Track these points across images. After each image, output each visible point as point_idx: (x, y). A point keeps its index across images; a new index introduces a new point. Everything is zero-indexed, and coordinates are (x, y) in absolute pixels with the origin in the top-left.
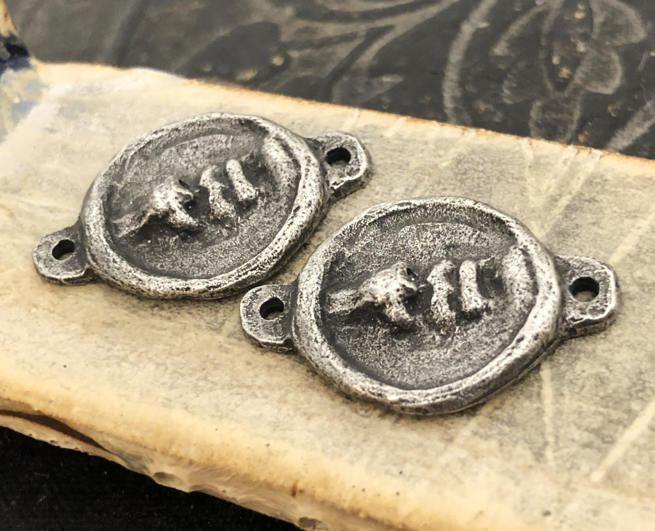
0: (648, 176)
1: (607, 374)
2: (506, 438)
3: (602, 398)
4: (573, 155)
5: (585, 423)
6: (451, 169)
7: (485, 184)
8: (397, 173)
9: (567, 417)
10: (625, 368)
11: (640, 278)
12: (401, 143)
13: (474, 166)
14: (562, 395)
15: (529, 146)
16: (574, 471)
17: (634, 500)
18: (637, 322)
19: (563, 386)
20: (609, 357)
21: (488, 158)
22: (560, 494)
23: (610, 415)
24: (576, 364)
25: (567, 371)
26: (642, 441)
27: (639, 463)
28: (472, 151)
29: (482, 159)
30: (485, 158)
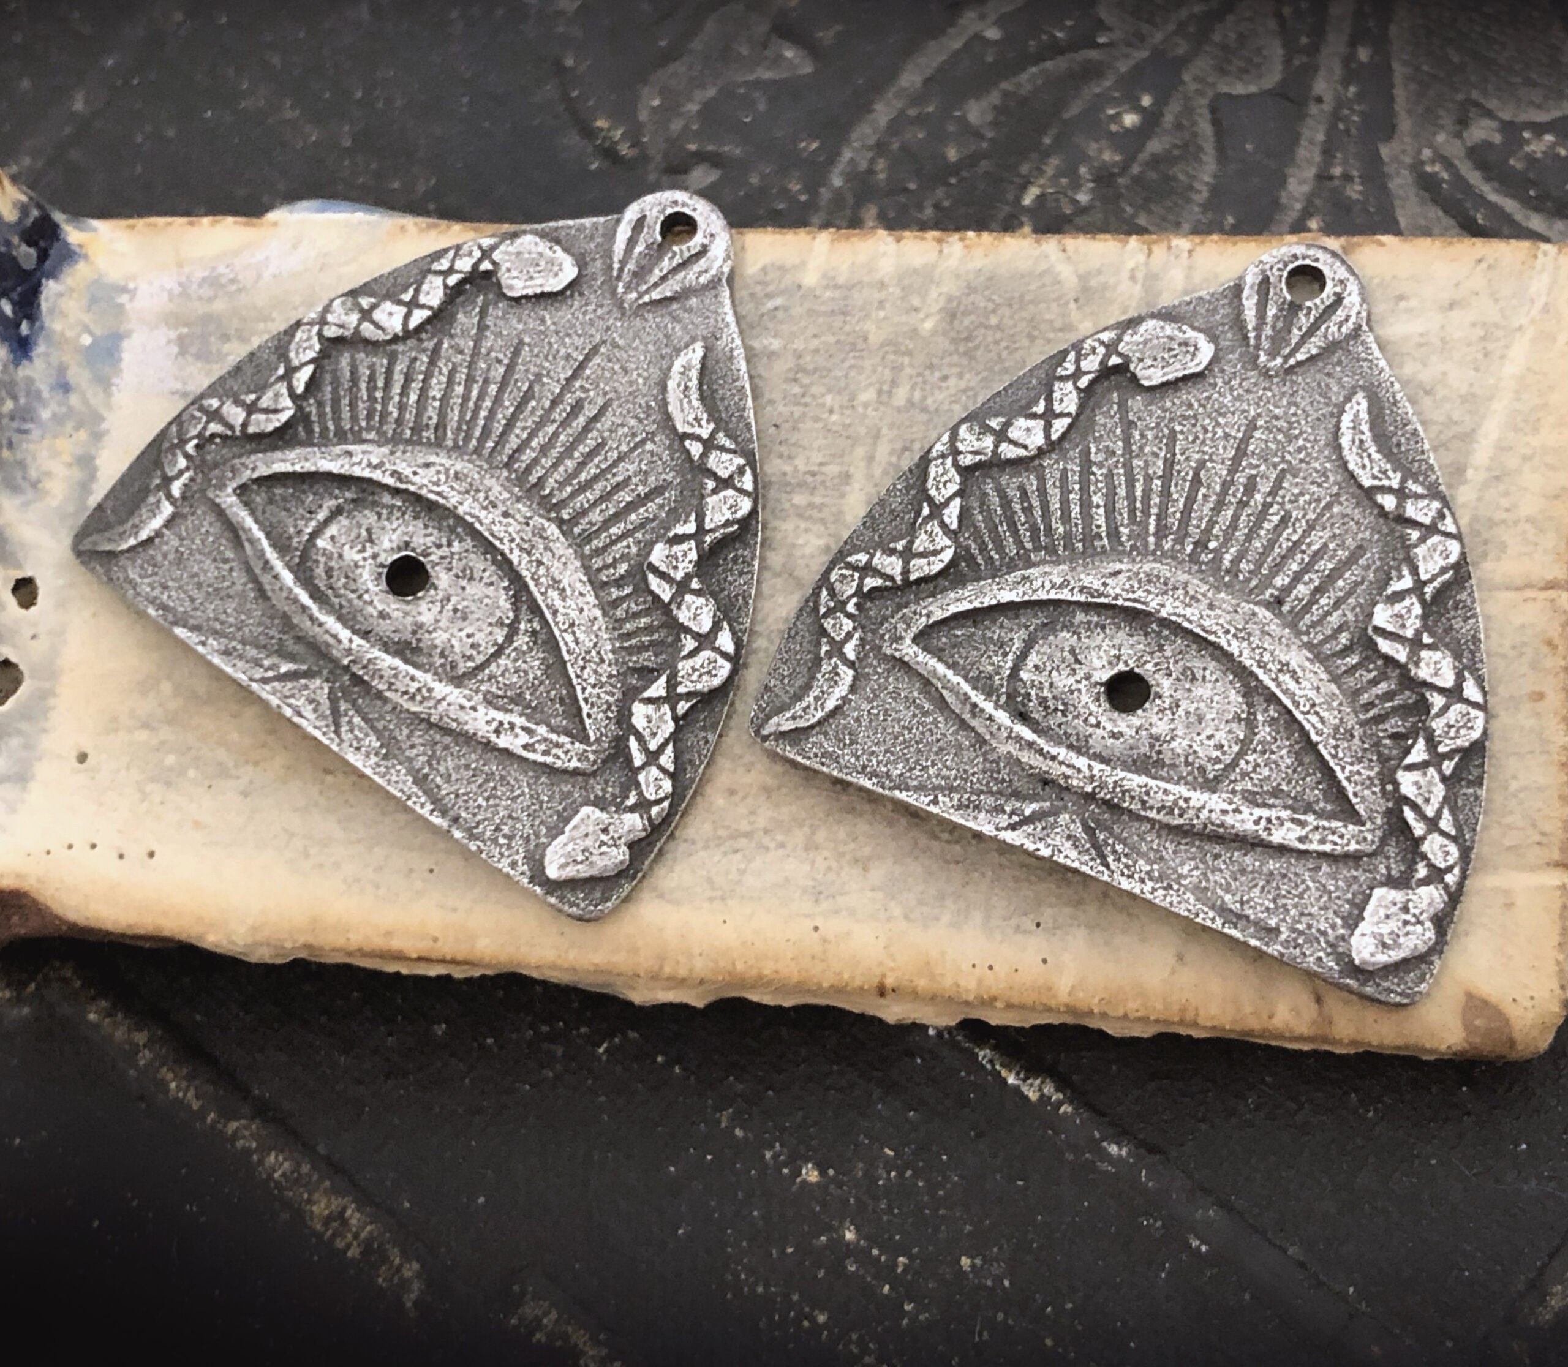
4: (1142, 258)
6: (945, 333)
13: (982, 320)
15: (1061, 255)
21: (1000, 296)
28: (968, 286)
29: (990, 300)
30: (994, 297)
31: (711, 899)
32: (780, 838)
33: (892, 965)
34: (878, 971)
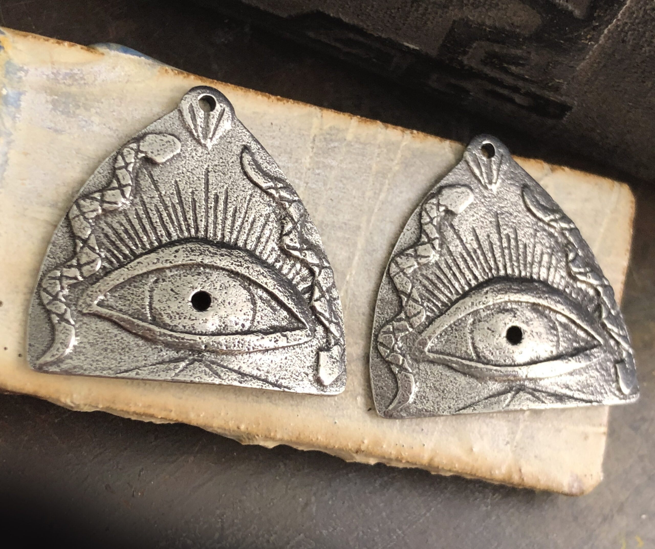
6: (402, 173)
8: (365, 177)
12: (361, 146)
34: (358, 444)
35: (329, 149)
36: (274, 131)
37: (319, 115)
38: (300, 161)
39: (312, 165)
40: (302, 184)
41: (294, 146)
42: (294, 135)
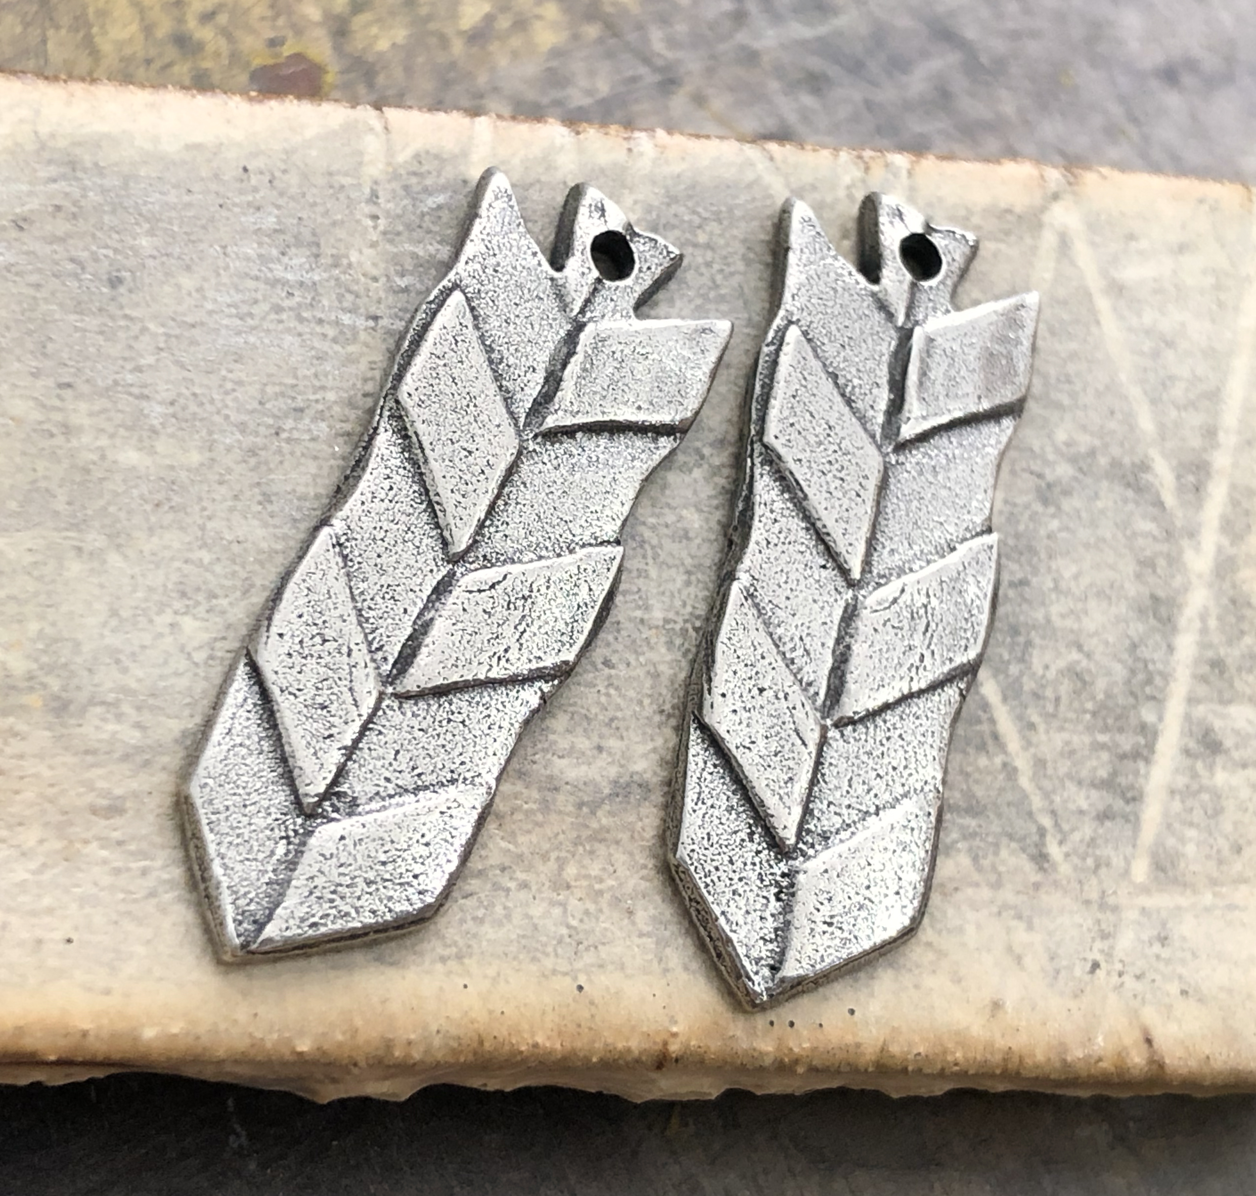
0: (1003, 205)
1: (1084, 663)
2: (977, 842)
3: (1094, 714)
4: (858, 173)
5: (1084, 773)
7: (725, 278)
9: (1055, 769)
10: (1107, 643)
11: (1068, 444)
13: (688, 235)
14: (1032, 726)
15: (768, 163)
16: (1103, 871)
17: (1208, 898)
18: (1092, 540)
19: (1026, 707)
20: (1076, 626)
21: (705, 209)
22: (1099, 922)
23: (1117, 745)
24: (1031, 655)
25: (1022, 673)
26: (1181, 781)
27: (1191, 824)
28: (668, 194)
29: (694, 212)
30: (700, 210)
31: (443, 959)
32: (521, 876)
33: (675, 1029)
34: (658, 1040)
35: (423, 215)
36: (255, 190)
37: (378, 126)
38: (345, 262)
39: (382, 265)
40: (361, 323)
41: (320, 220)
42: (315, 191)
